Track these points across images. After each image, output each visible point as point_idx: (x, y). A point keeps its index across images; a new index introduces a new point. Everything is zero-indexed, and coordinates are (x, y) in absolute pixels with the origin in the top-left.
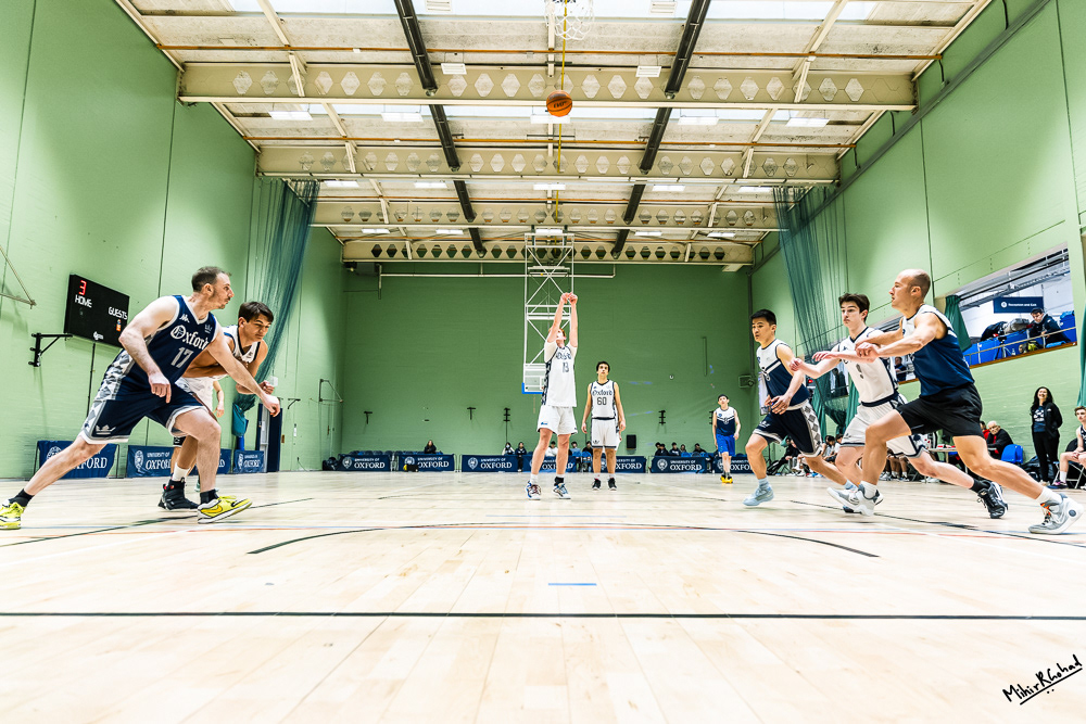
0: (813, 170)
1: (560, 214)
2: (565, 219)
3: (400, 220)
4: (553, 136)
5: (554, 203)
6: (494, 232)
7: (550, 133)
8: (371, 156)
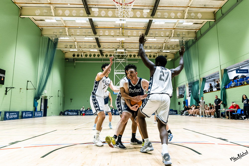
0: (190, 35)
1: (123, 46)
2: (125, 47)
3: (80, 47)
4: (122, 26)
5: (122, 43)
6: (106, 50)
7: (121, 25)
8: (72, 31)
